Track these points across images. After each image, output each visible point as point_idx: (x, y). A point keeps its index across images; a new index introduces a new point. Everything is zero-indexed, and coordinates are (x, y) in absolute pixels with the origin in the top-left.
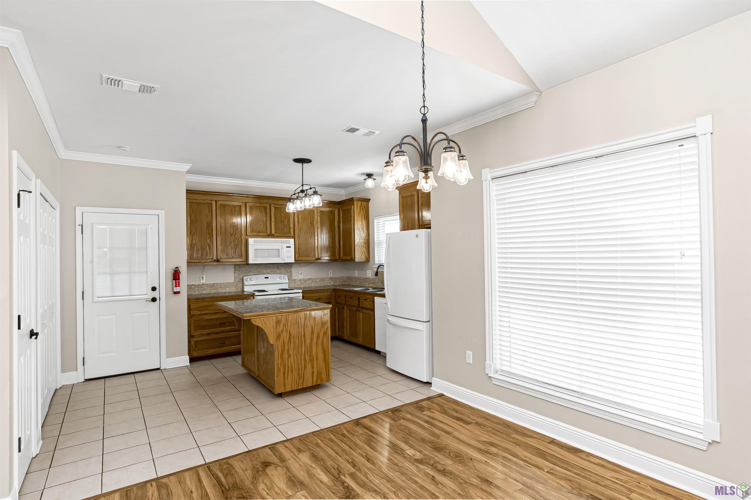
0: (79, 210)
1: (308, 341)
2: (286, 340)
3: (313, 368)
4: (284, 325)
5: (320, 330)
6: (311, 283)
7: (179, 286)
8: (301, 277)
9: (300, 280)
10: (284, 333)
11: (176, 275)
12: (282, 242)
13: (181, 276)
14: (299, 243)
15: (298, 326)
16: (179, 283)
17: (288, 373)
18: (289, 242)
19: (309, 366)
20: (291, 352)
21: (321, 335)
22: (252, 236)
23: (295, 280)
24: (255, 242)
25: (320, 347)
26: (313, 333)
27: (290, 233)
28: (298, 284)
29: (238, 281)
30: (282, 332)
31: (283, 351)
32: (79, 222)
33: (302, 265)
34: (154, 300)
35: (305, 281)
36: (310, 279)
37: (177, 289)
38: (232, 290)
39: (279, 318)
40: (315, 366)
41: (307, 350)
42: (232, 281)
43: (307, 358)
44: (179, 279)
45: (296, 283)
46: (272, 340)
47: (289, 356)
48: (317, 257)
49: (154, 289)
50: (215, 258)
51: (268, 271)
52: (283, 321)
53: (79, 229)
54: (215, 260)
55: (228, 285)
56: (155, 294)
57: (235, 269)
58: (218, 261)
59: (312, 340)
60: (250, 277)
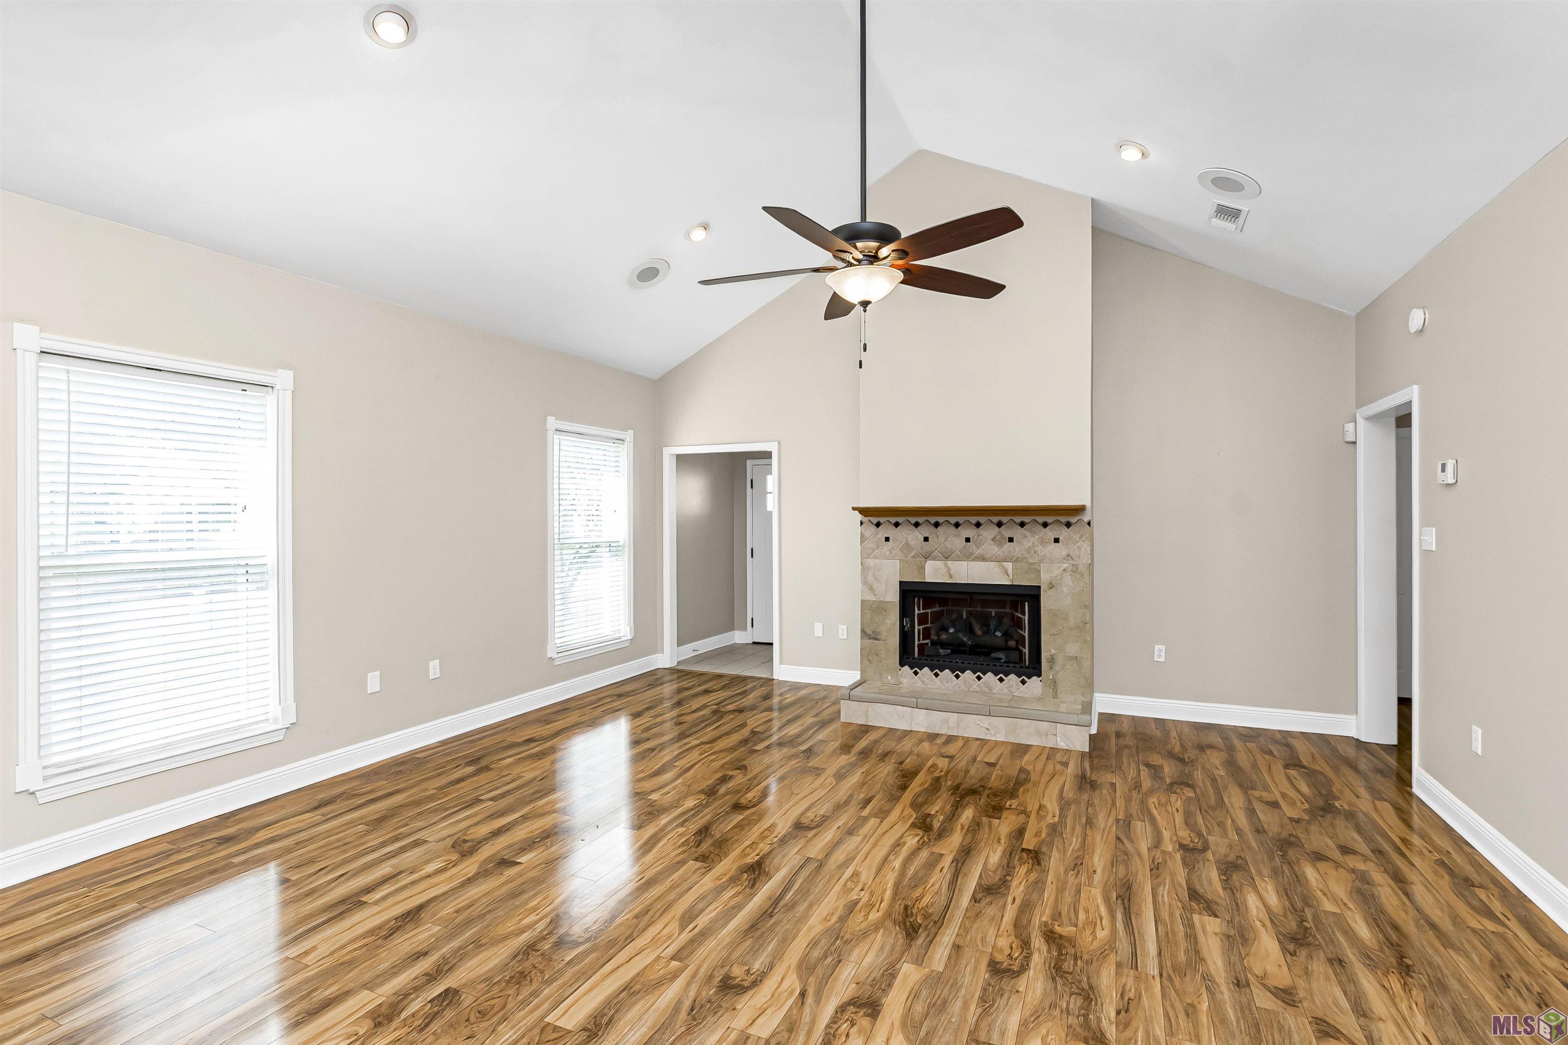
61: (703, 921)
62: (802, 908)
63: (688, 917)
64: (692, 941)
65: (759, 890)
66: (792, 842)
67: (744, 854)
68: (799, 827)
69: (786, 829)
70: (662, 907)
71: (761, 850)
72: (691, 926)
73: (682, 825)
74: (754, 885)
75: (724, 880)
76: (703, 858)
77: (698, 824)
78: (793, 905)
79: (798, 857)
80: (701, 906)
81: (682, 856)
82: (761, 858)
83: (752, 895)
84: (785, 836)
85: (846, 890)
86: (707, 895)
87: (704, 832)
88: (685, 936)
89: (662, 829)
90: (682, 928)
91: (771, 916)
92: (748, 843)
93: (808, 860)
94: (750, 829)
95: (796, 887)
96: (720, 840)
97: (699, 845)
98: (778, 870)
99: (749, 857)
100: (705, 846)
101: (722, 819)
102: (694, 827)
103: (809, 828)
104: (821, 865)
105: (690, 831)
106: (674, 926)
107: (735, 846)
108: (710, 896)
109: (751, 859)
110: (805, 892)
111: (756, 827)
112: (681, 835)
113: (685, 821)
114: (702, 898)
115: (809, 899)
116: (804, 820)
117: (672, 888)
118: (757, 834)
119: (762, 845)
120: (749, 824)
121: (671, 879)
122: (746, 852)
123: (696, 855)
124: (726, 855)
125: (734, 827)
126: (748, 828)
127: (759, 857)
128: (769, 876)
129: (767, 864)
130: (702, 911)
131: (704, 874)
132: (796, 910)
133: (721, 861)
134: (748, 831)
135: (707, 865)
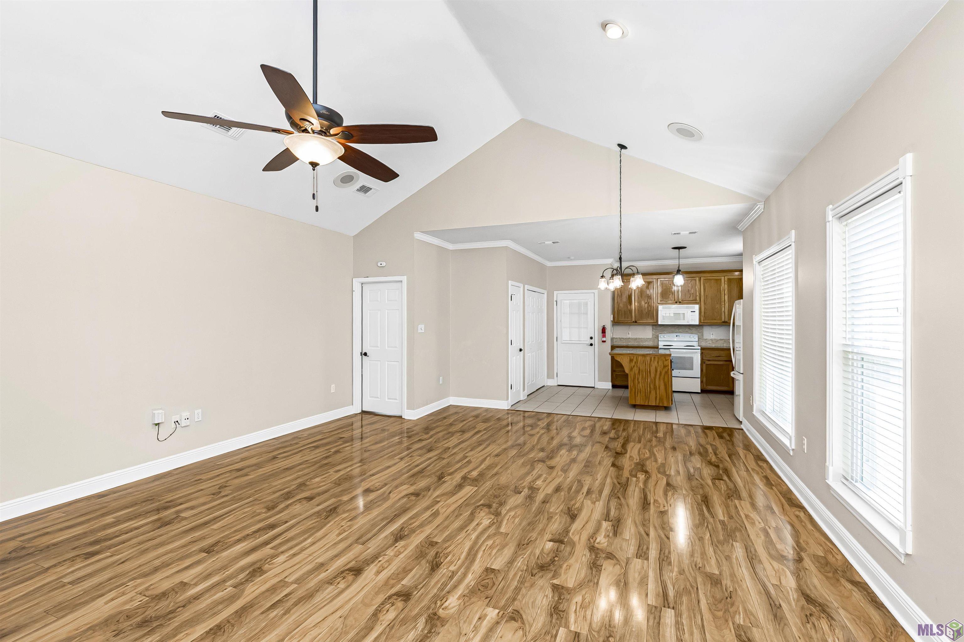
0: (555, 293)
1: (653, 375)
2: (637, 372)
3: (656, 394)
4: (635, 363)
5: (663, 370)
6: (723, 343)
7: (605, 337)
8: (712, 337)
9: (712, 340)
10: (635, 368)
11: (604, 330)
12: (687, 308)
13: (606, 331)
14: (705, 308)
15: (646, 364)
16: (605, 335)
17: (638, 394)
18: (694, 308)
19: (653, 392)
20: (640, 380)
21: (663, 373)
22: (662, 304)
23: (706, 339)
24: (663, 308)
25: (662, 382)
26: (656, 371)
27: (696, 300)
28: (709, 343)
29: (655, 338)
30: (634, 367)
31: (634, 379)
32: (555, 299)
33: (713, 327)
34: (591, 345)
35: (717, 341)
36: (723, 340)
37: (604, 339)
38: (650, 344)
39: (632, 358)
40: (658, 393)
41: (652, 381)
42: (651, 337)
43: (652, 387)
44: (605, 333)
45: (707, 342)
46: (627, 370)
47: (639, 383)
48: (723, 320)
49: (591, 338)
50: (634, 320)
51: (681, 330)
52: (635, 360)
53: (555, 303)
54: (633, 322)
55: (647, 340)
56: (592, 341)
57: (653, 329)
58: (636, 322)
59: (656, 375)
60: (663, 335)
61: (428, 513)
62: (380, 518)
63: (436, 514)
64: (433, 506)
65: (399, 526)
66: (369, 557)
67: (405, 547)
68: (357, 571)
69: (369, 569)
70: (450, 519)
71: (393, 550)
72: (434, 511)
73: (454, 573)
74: (402, 529)
75: (419, 531)
76: (433, 544)
77: (441, 573)
78: (382, 520)
79: (369, 546)
80: (430, 519)
81: (447, 545)
82: (394, 544)
83: (403, 523)
84: (372, 562)
85: (350, 527)
86: (428, 523)
87: (435, 566)
88: (436, 508)
89: (468, 569)
90: (437, 510)
91: (395, 515)
92: (401, 556)
93: (363, 544)
94: (397, 569)
95: (378, 528)
96: (422, 558)
97: (437, 554)
98: (386, 537)
99: (401, 546)
100: (432, 553)
101: (421, 580)
102: (443, 571)
103: (350, 570)
104: (357, 541)
105: (445, 567)
106: (442, 511)
107: (411, 554)
108: (426, 523)
109: (402, 543)
110: (374, 526)
111: (392, 571)
112: (451, 563)
113: (451, 577)
114: (430, 522)
115: (374, 522)
116: (350, 578)
117: (447, 527)
118: (394, 563)
119: (392, 554)
120: (398, 574)
121: (449, 531)
122: (404, 549)
123: (437, 546)
124: (417, 547)
125: (411, 570)
126: (400, 570)
127: (396, 545)
128: (392, 533)
129: (391, 541)
130: (429, 517)
131: (430, 534)
132: (382, 517)
133: (421, 542)
134: (400, 567)
135: (430, 539)
